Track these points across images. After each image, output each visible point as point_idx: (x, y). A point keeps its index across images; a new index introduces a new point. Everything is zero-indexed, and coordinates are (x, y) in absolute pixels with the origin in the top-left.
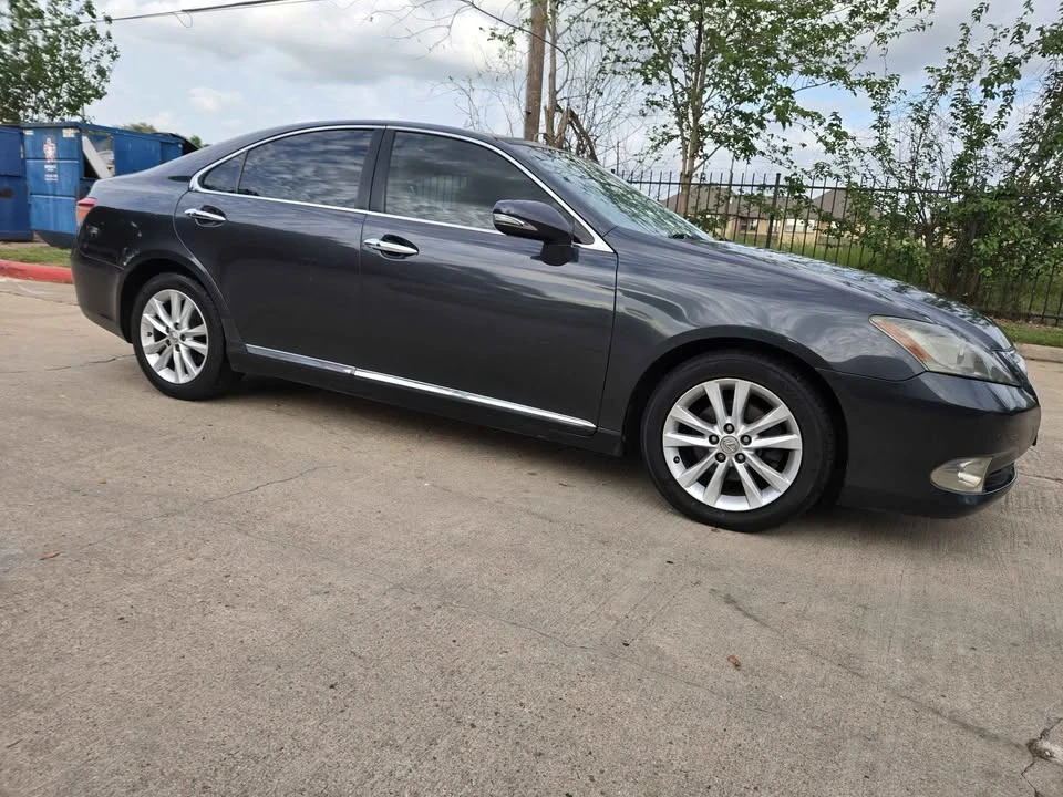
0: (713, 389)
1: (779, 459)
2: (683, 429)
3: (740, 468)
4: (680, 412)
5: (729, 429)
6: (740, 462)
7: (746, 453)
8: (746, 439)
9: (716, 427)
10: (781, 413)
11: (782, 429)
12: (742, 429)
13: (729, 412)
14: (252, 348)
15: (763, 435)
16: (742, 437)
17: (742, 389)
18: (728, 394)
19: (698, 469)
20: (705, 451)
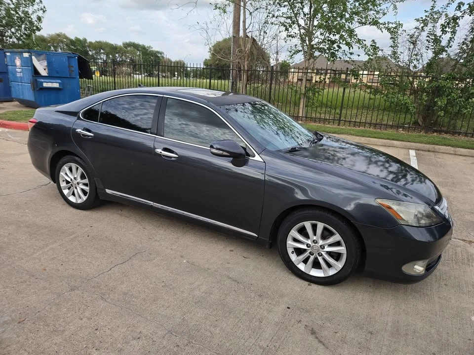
0: (308, 225)
1: (337, 256)
2: (295, 240)
3: (320, 259)
4: (294, 233)
5: (315, 242)
6: (320, 256)
7: (323, 253)
8: (322, 247)
9: (309, 240)
10: (337, 237)
11: (338, 244)
12: (321, 242)
13: (315, 234)
14: (108, 191)
15: (330, 245)
16: (321, 246)
17: (320, 226)
18: (314, 227)
19: (302, 257)
20: (305, 250)
